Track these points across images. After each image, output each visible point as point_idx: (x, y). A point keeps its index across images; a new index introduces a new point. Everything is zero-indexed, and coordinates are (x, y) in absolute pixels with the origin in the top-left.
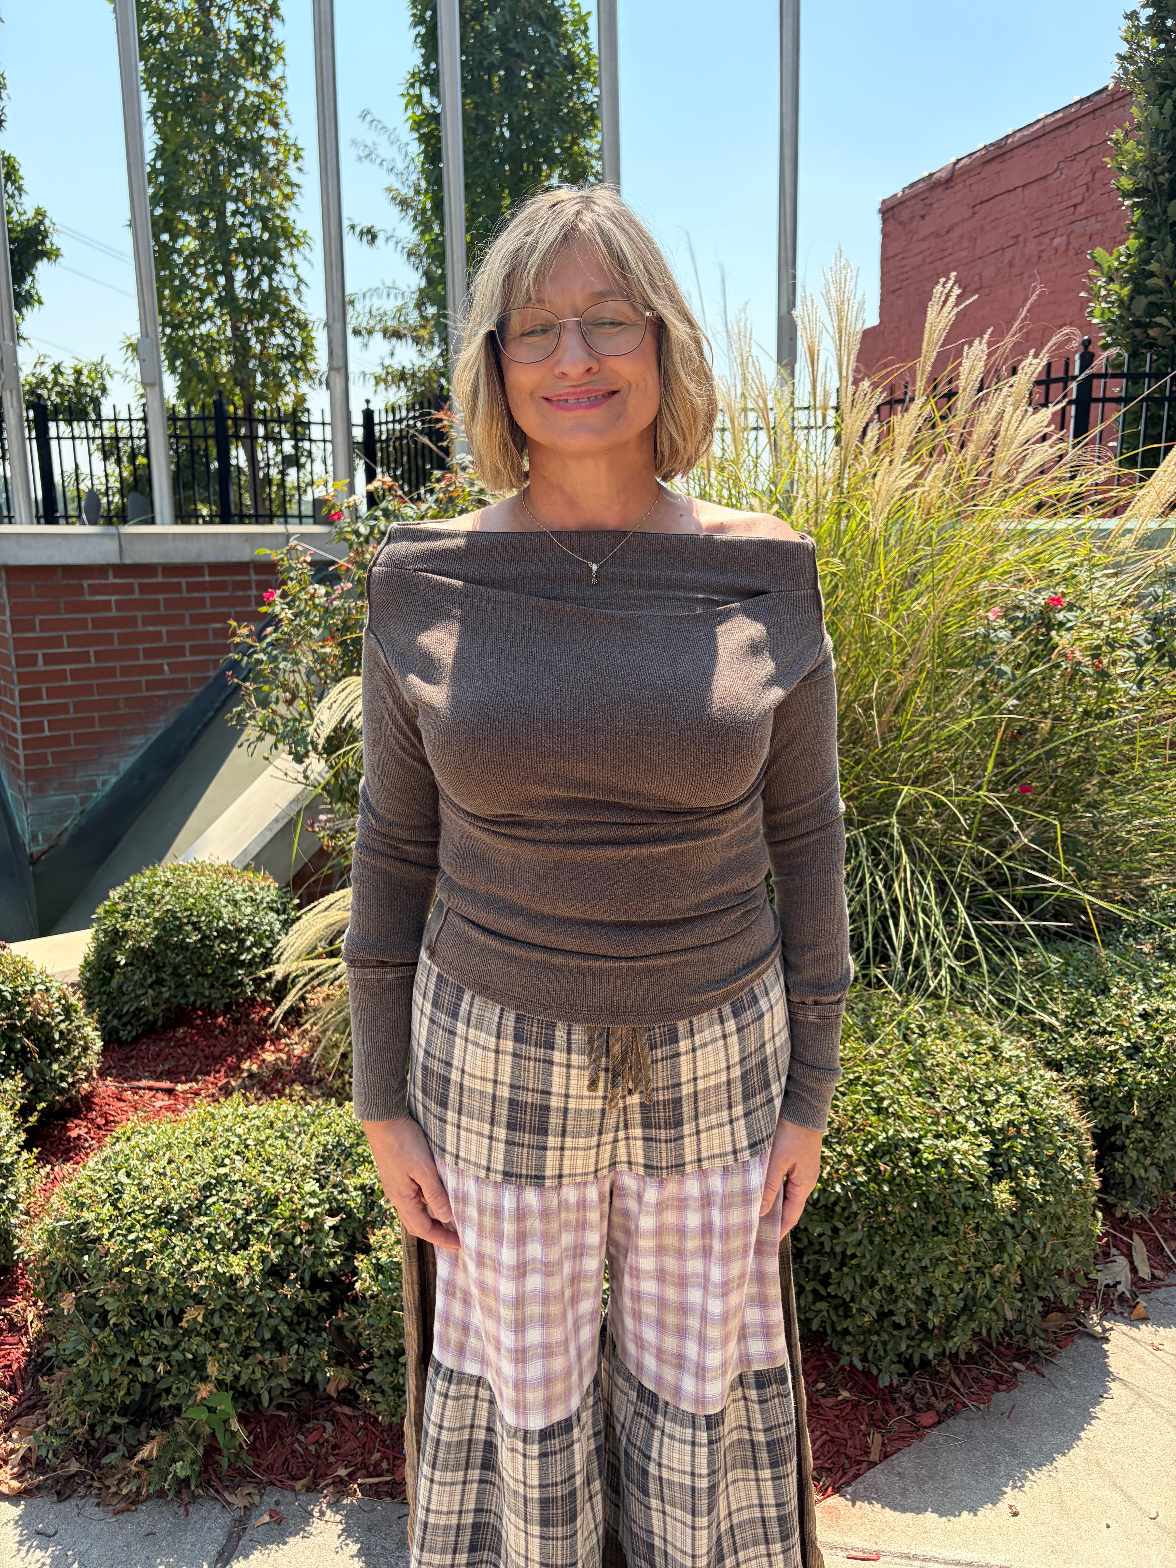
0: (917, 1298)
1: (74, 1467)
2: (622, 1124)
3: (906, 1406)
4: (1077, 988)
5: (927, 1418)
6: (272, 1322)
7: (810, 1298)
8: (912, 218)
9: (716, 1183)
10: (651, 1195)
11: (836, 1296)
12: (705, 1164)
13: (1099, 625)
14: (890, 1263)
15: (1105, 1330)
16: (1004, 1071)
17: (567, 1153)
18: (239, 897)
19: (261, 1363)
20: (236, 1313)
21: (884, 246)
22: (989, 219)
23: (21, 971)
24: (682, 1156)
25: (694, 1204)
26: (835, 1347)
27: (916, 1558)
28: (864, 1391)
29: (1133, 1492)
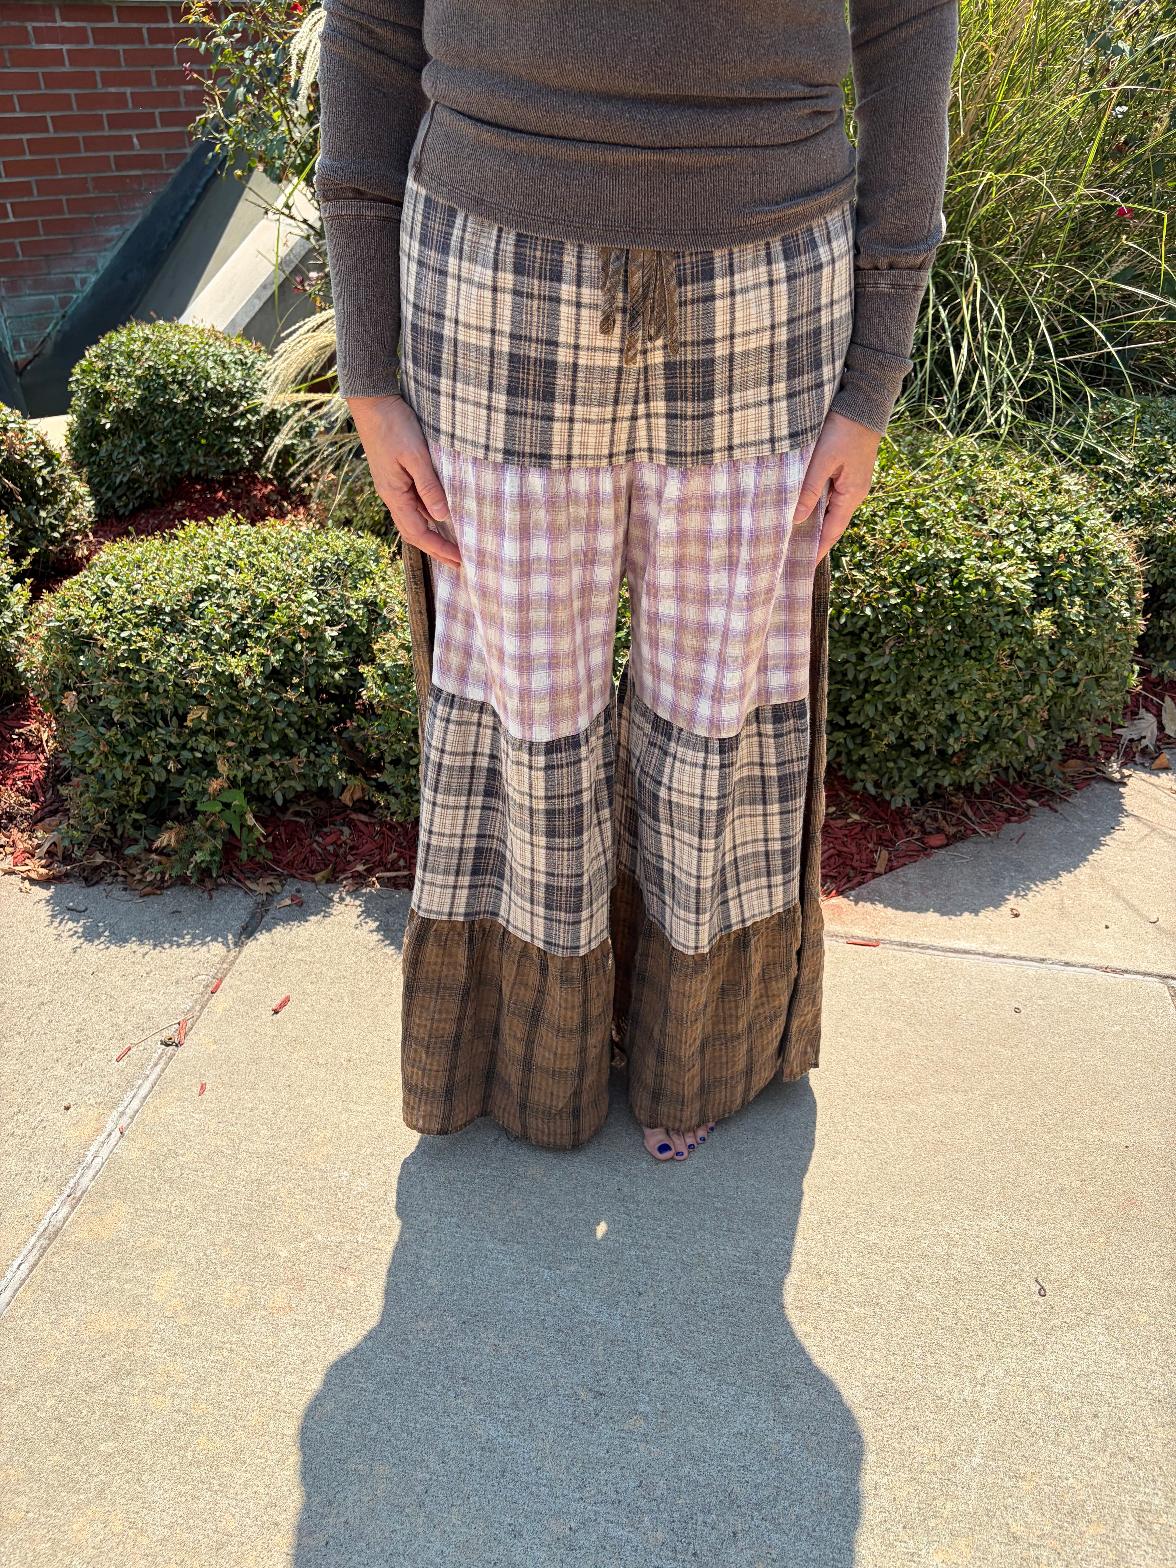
0: (940, 724)
1: (99, 859)
2: (642, 394)
3: (916, 829)
4: (1152, 435)
5: (936, 840)
6: (279, 726)
9: (748, 479)
10: (673, 489)
11: (856, 725)
12: (737, 453)
14: (916, 690)
15: (1123, 776)
16: (1062, 499)
17: (577, 426)
18: (227, 359)
19: (272, 765)
20: (240, 712)
24: (710, 439)
25: (721, 503)
26: (849, 776)
27: (915, 946)
28: (875, 815)
29: (1135, 902)
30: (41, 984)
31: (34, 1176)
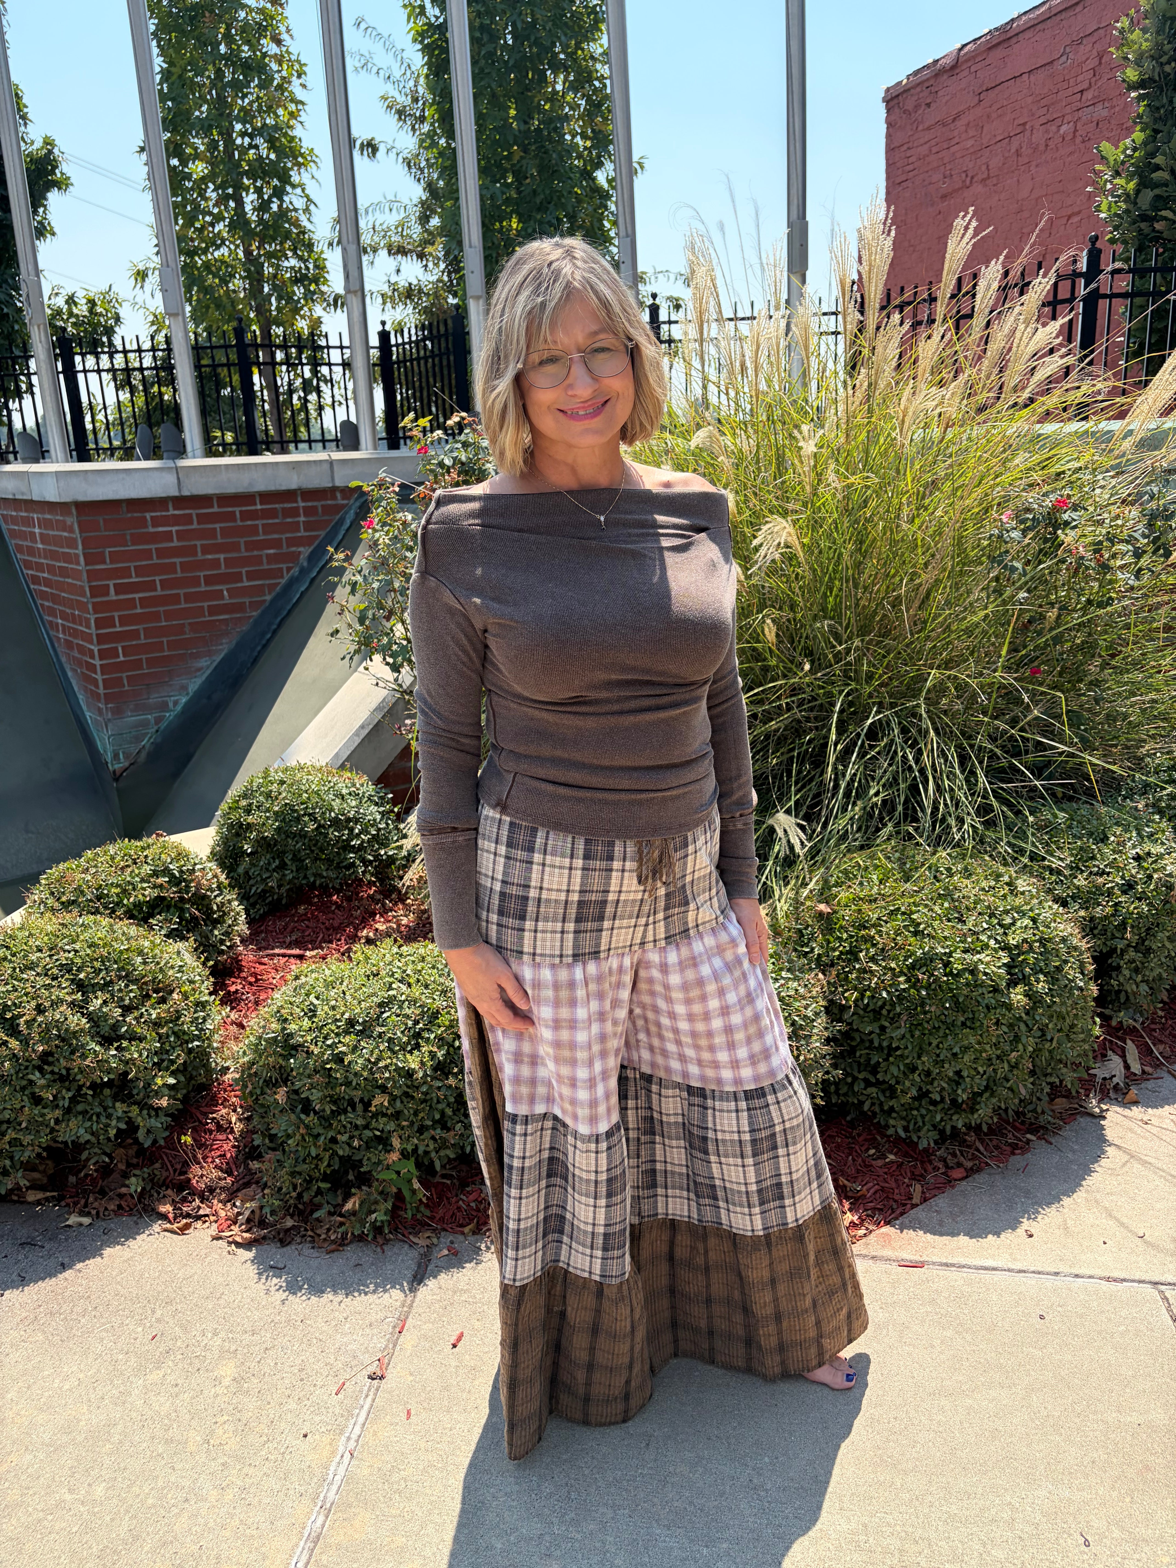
0: (950, 1079)
1: (289, 1223)
3: (940, 1165)
4: (1080, 838)
5: (957, 1173)
6: (440, 1106)
7: (862, 1085)
8: (917, 107)
11: (884, 1082)
13: (1100, 523)
14: (928, 1053)
15: (1102, 1111)
16: (1019, 901)
18: (344, 791)
19: (433, 1138)
20: (413, 1097)
21: (889, 136)
22: (995, 107)
23: (181, 855)
26: (883, 1123)
27: (953, 1265)
28: (906, 1155)
29: (1125, 1220)
30: (263, 1333)
31: (291, 1492)
